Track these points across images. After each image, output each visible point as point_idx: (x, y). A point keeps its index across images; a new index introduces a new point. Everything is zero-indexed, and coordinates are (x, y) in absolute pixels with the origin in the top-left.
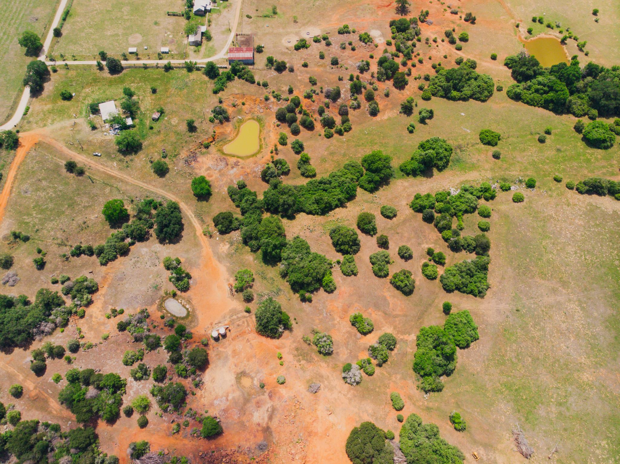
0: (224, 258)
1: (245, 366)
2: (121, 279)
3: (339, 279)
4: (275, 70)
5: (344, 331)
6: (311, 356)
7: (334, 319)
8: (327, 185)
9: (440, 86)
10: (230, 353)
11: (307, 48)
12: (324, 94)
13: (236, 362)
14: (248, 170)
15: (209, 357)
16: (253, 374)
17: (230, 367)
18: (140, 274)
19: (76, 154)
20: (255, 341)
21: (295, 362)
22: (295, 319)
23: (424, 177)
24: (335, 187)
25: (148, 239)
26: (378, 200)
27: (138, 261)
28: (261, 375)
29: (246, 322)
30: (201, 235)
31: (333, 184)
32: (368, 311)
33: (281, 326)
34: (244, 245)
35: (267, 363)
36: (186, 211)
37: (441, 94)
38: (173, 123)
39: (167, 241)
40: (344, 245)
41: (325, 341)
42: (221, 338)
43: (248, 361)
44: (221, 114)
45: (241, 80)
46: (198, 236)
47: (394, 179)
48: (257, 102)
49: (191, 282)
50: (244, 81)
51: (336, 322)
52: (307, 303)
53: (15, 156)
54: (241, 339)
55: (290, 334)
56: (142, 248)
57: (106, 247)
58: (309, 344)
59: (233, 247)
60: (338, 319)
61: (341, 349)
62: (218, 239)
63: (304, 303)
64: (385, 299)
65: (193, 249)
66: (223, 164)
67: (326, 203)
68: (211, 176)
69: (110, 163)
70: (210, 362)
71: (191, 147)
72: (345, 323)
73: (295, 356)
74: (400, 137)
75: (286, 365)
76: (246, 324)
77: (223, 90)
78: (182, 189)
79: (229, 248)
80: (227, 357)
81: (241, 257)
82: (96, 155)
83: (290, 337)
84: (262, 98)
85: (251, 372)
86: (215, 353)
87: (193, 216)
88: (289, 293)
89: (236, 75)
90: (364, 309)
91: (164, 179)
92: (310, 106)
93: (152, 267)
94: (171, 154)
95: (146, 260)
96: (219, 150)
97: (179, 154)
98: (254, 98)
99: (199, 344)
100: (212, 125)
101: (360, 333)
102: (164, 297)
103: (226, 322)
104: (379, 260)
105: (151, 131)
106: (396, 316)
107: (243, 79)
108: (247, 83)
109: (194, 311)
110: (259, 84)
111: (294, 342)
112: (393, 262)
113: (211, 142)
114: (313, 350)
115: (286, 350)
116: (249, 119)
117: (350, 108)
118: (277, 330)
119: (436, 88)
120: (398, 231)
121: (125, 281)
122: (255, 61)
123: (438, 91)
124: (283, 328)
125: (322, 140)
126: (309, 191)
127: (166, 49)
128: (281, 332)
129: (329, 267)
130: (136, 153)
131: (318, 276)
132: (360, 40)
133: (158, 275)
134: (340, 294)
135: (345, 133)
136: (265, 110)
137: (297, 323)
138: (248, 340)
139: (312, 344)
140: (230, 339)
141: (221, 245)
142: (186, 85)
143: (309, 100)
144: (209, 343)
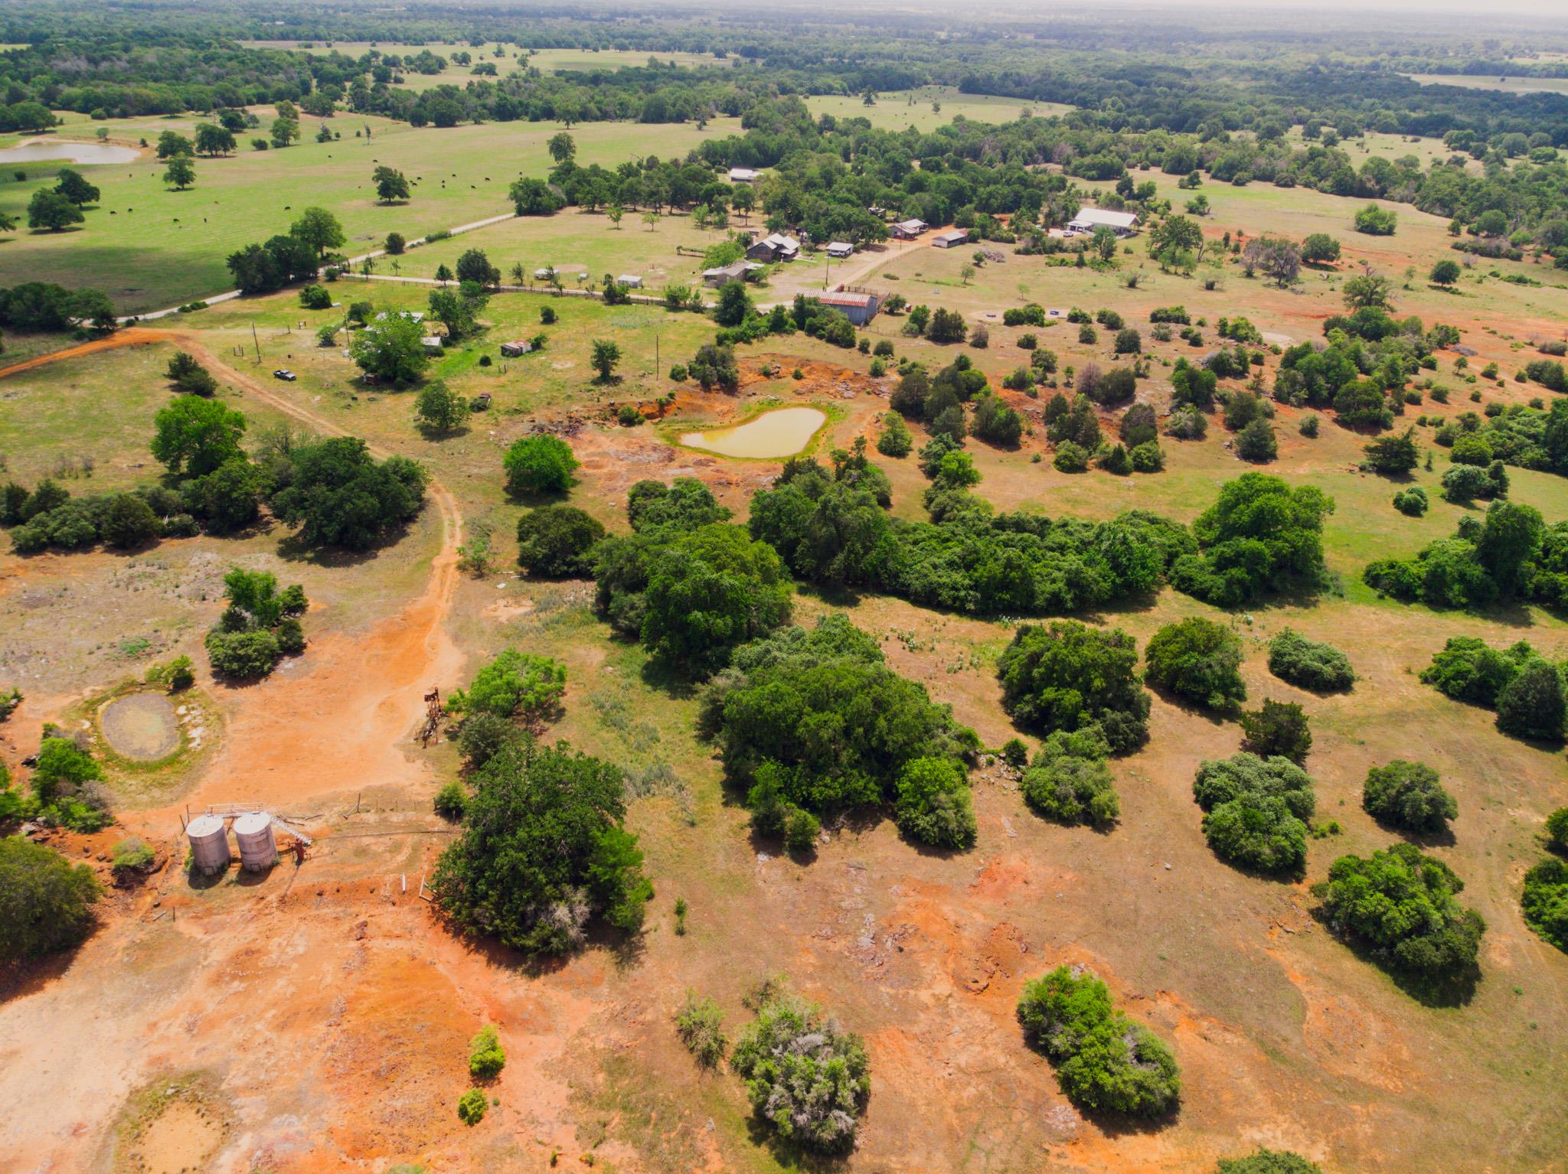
0: (482, 632)
1: (243, 1047)
2: (34, 603)
3: (1005, 821)
4: (929, 338)
5: (963, 1059)
6: (686, 1133)
7: (914, 978)
8: (1026, 535)
9: (1529, 436)
10: (218, 956)
11: (1042, 325)
12: (1074, 391)
13: (210, 1007)
14: (734, 479)
15: (90, 945)
16: (249, 1107)
17: (153, 1026)
18: (119, 606)
19: (231, 370)
20: (394, 944)
21: (565, 1138)
22: (680, 911)
23: (1485, 618)
24: (1062, 548)
25: (248, 536)
26: (1258, 633)
27: (152, 576)
28: (296, 1124)
29: (406, 852)
30: (447, 565)
31: (1057, 537)
32: (1148, 1005)
33: (580, 895)
34: (596, 619)
35: (383, 1077)
36: (443, 511)
37: (1530, 455)
38: (555, 366)
39: (309, 555)
40: (1062, 684)
41: (812, 1053)
42: (232, 873)
43: (282, 1027)
44: (713, 363)
45: (814, 340)
46: (433, 568)
47: (1336, 599)
48: (841, 378)
49: (287, 664)
50: (823, 342)
51: (925, 996)
52: (785, 860)
53: (70, 348)
54: (329, 911)
55: (612, 971)
56: (204, 550)
57: (73, 498)
58: (707, 1059)
59: (542, 615)
60: (944, 987)
61: (915, 1159)
62: (502, 586)
63: (763, 858)
64: (1277, 978)
65: (384, 592)
66: (655, 456)
67: (1009, 565)
68: (597, 467)
69: (302, 394)
70: (75, 968)
71: (575, 407)
72: (980, 1018)
73: (584, 1097)
74: (1363, 516)
75: (496, 1126)
76: (401, 858)
77: (748, 342)
78: (476, 471)
79: (526, 614)
80: (184, 970)
81: (559, 645)
82: (281, 376)
83: (605, 989)
84: (865, 373)
85: (255, 1088)
86: (141, 936)
87: (460, 522)
88: (702, 797)
89: (801, 328)
90: (1129, 987)
91: (434, 444)
92: (1020, 402)
93: (185, 601)
94: (501, 408)
95: (183, 578)
96: (664, 436)
97: (529, 412)
98: (835, 369)
99: (95, 865)
100: (673, 386)
101: (1078, 1102)
102: (133, 684)
103: (313, 826)
104: (1248, 785)
105: (480, 368)
106: (1355, 1089)
107: (821, 337)
108: (831, 346)
109: (206, 752)
110: (864, 349)
111: (617, 1018)
112: (1334, 830)
113: (650, 416)
114: (721, 1101)
115: (550, 1046)
116: (802, 405)
117: (1166, 434)
118: (544, 905)
119: (1511, 438)
120: (1363, 738)
121: (44, 610)
122: (872, 322)
123: (1521, 447)
124: (583, 910)
125: (1043, 470)
126: (947, 540)
127: (632, 279)
128: (560, 932)
129: (955, 746)
130: (399, 389)
131: (882, 722)
132: (1223, 334)
133: (185, 622)
134: (988, 874)
135: (1135, 474)
136: (863, 395)
137: (680, 932)
138: (361, 933)
139: (723, 1065)
140: (273, 897)
141: (501, 603)
142: (648, 325)
143: (1022, 394)
144: (155, 880)
